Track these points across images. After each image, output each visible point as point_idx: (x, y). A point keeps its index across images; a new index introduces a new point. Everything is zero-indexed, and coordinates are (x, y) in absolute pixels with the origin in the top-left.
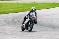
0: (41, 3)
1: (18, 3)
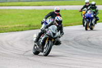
1: (65, 10)
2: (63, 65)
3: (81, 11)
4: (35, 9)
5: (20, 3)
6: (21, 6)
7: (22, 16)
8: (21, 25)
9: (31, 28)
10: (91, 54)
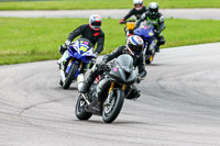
0: (197, 21)
1: (109, 18)
2: (105, 137)
3: (124, 21)
4: (44, 18)
5: (12, 4)
6: (14, 9)
7: (16, 32)
8: (15, 52)
9: (37, 57)
10: (166, 114)
